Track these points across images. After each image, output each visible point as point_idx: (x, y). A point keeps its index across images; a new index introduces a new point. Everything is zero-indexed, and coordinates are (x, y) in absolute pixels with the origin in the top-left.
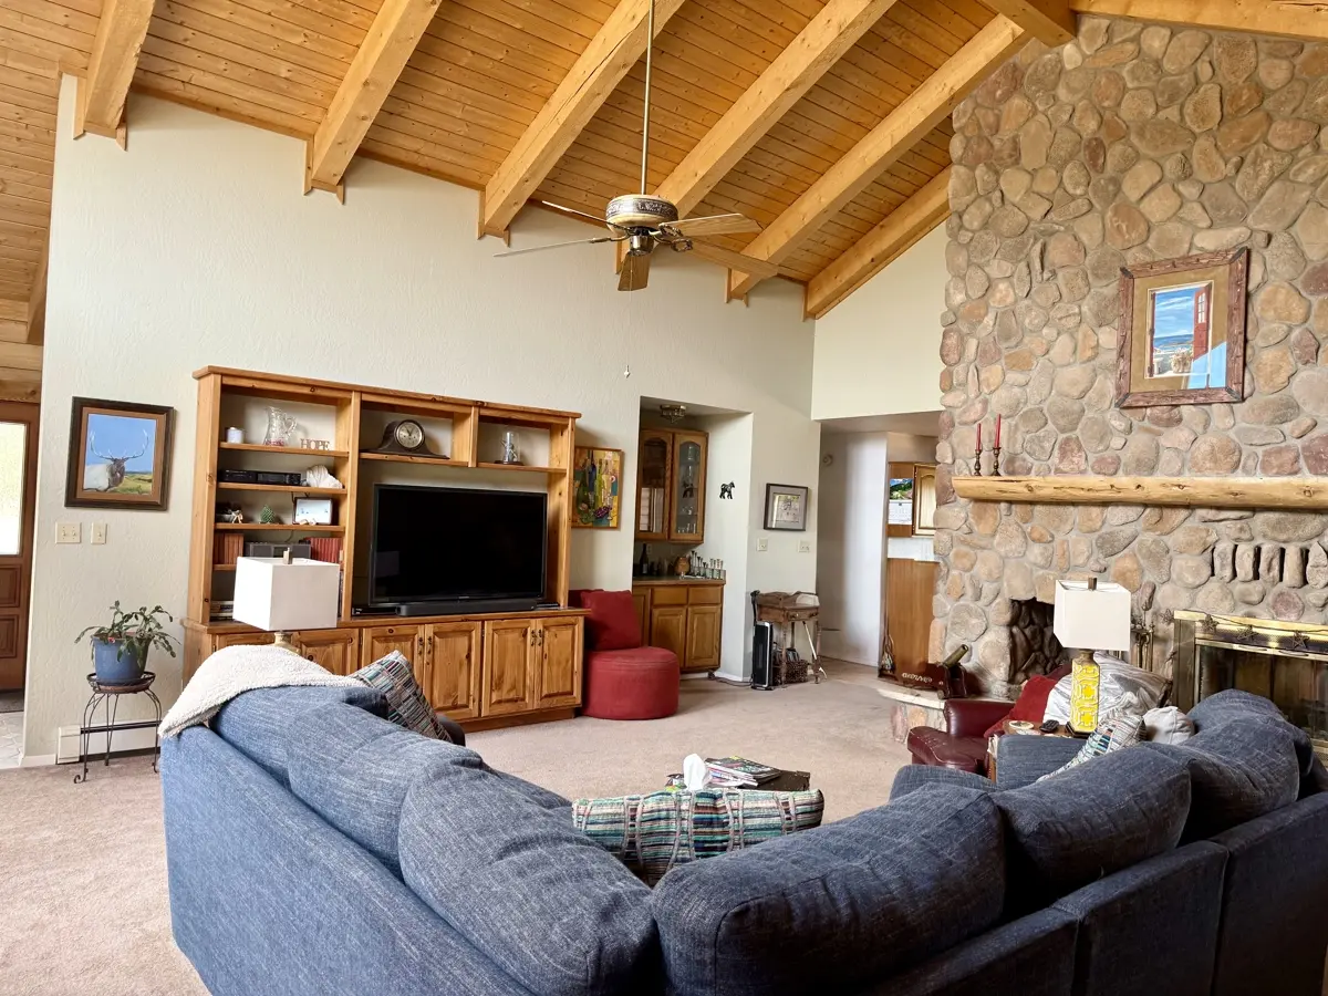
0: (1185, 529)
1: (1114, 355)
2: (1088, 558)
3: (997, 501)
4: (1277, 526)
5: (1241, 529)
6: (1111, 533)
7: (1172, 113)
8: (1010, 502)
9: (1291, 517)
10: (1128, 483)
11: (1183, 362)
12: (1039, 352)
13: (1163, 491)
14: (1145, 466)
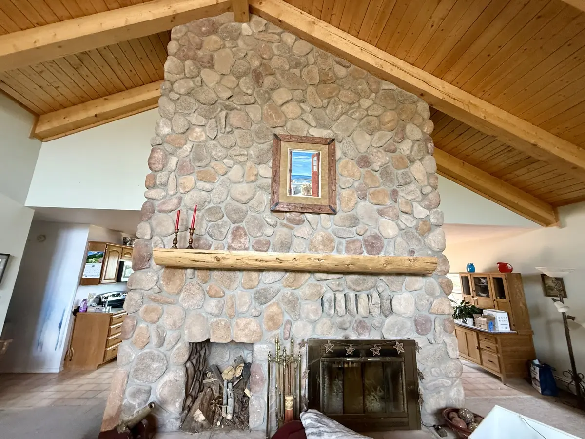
0: (307, 283)
1: (270, 181)
2: (249, 306)
3: (185, 268)
6: (264, 289)
7: (297, 71)
8: (194, 269)
10: (288, 257)
11: (307, 190)
12: (221, 172)
13: (308, 262)
14: (286, 246)
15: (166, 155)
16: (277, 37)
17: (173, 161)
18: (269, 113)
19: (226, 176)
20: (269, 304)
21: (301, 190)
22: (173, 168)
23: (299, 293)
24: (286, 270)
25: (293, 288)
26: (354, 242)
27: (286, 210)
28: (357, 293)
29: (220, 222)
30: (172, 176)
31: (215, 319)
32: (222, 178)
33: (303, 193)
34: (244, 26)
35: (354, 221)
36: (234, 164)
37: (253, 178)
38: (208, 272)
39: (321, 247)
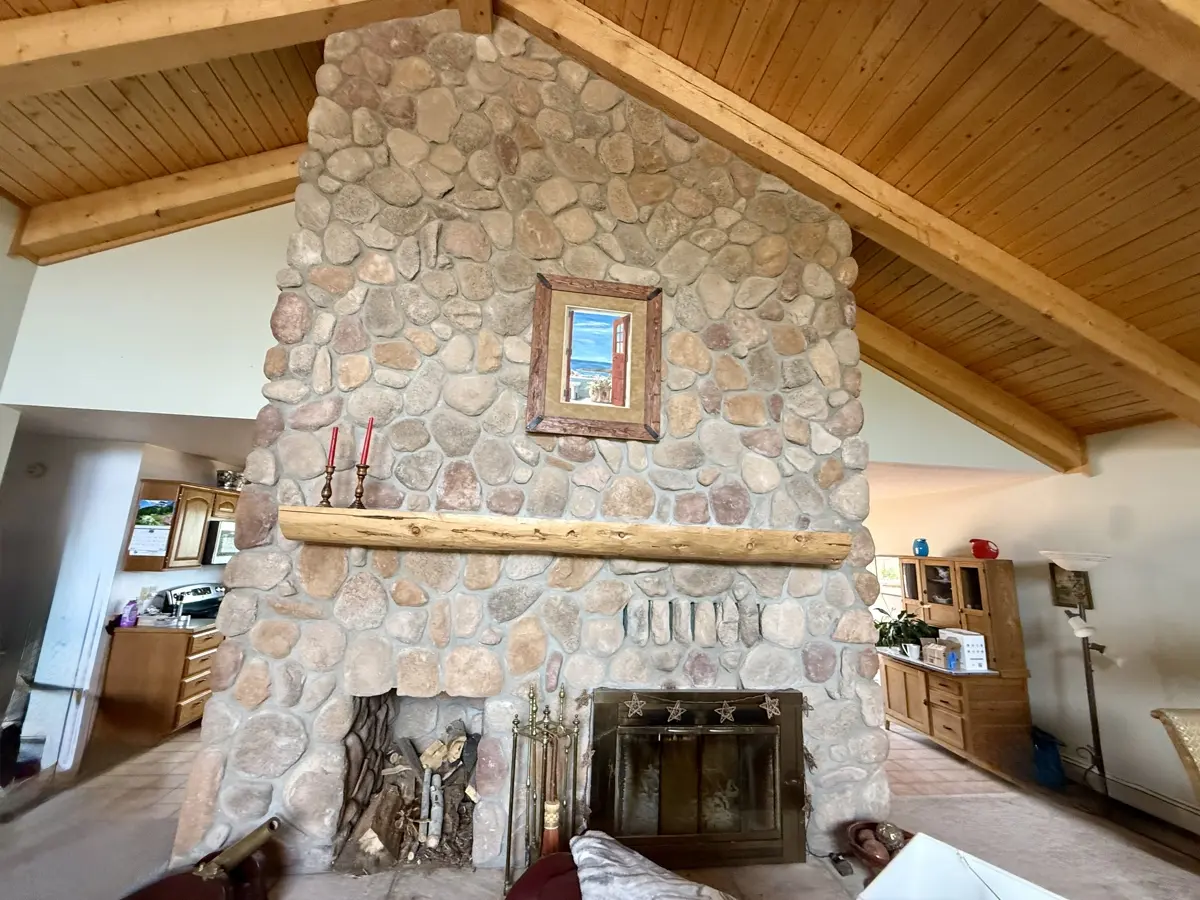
0: (597, 585)
2: (478, 625)
3: (349, 546)
6: (510, 591)
7: (589, 144)
9: (704, 569)
10: (558, 528)
11: (602, 391)
12: (425, 349)
13: (599, 539)
14: (555, 505)
15: (311, 310)
16: (551, 69)
17: (325, 323)
18: (530, 229)
19: (435, 357)
20: (519, 619)
21: (590, 392)
22: (325, 337)
23: (579, 598)
24: (555, 554)
25: (568, 589)
26: (692, 498)
27: (557, 431)
28: (695, 600)
29: (422, 453)
30: (322, 353)
31: (407, 650)
32: (428, 360)
33: (593, 397)
34: (482, 40)
35: (694, 456)
36: (453, 334)
37: (492, 363)
38: (395, 555)
39: (626, 508)
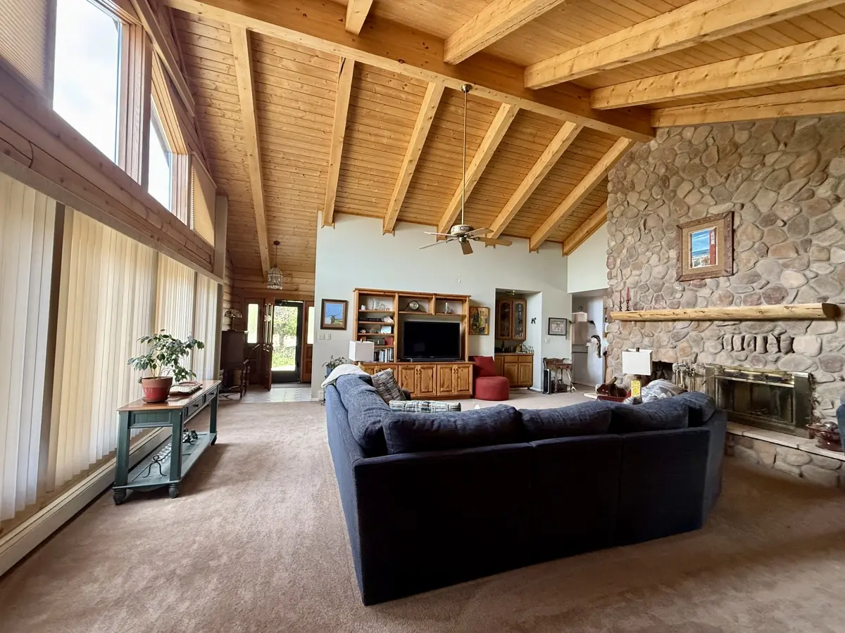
0: (709, 330)
1: (675, 261)
2: (668, 342)
3: (631, 321)
4: (751, 327)
5: (735, 329)
6: (677, 332)
7: (697, 161)
8: (636, 321)
9: (758, 323)
11: (706, 261)
14: (693, 304)
15: (615, 259)
17: (618, 262)
18: (675, 208)
19: (648, 263)
20: (681, 341)
22: (619, 266)
23: (702, 335)
24: (692, 320)
25: (698, 332)
26: (751, 295)
28: (755, 336)
29: (647, 294)
30: (619, 270)
32: (646, 265)
33: (702, 264)
34: (652, 143)
35: (754, 277)
36: (653, 254)
37: (665, 261)
